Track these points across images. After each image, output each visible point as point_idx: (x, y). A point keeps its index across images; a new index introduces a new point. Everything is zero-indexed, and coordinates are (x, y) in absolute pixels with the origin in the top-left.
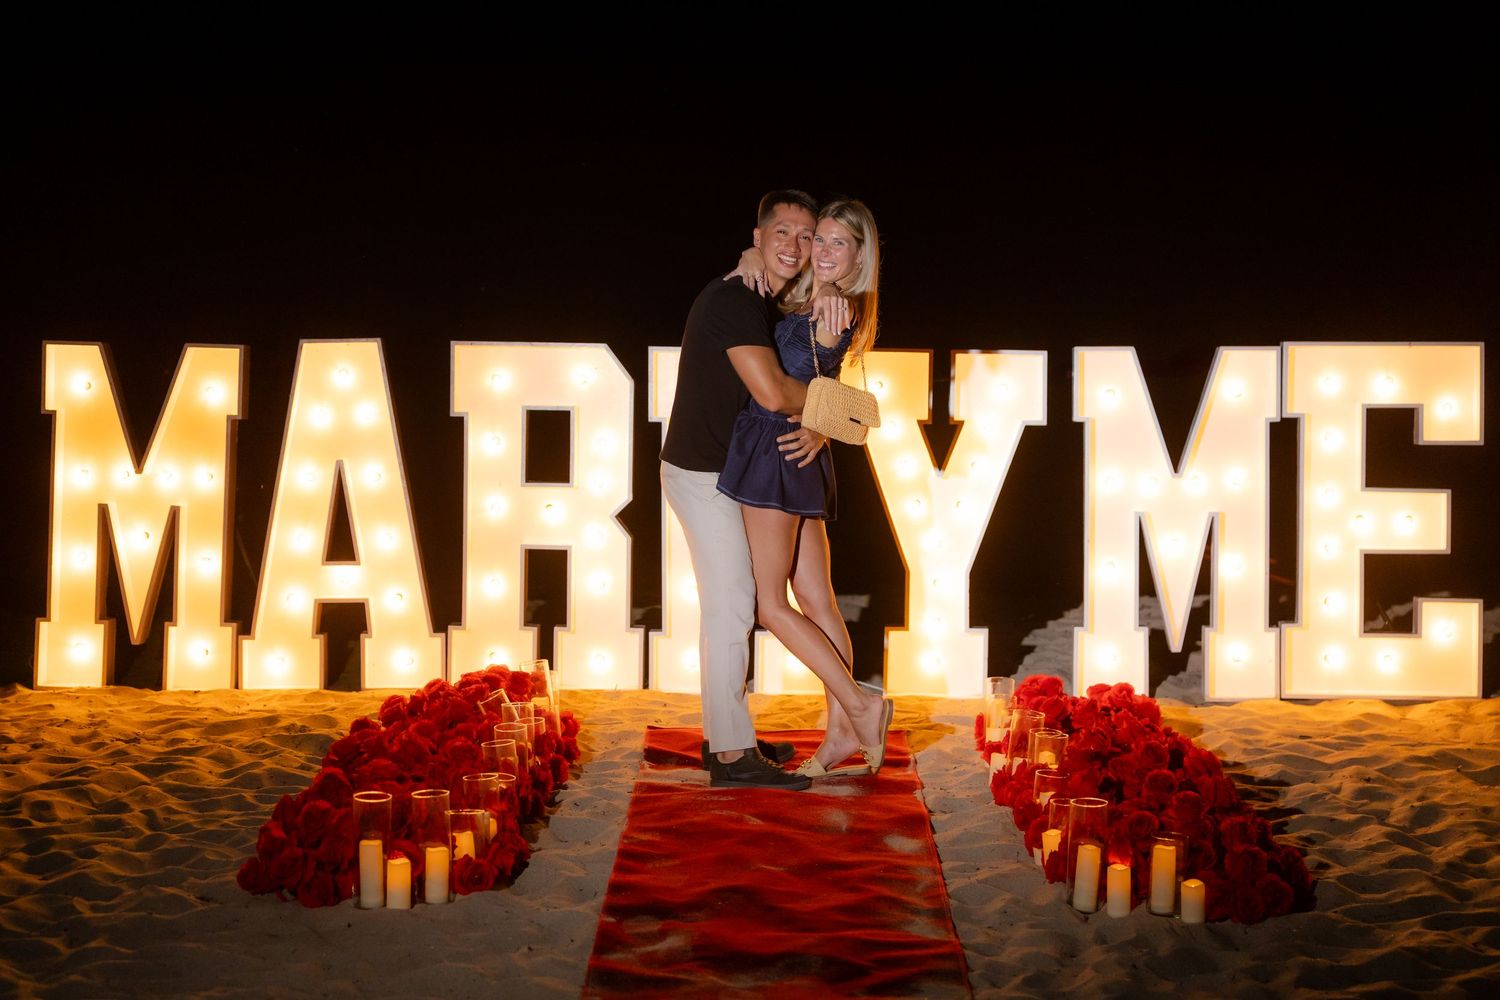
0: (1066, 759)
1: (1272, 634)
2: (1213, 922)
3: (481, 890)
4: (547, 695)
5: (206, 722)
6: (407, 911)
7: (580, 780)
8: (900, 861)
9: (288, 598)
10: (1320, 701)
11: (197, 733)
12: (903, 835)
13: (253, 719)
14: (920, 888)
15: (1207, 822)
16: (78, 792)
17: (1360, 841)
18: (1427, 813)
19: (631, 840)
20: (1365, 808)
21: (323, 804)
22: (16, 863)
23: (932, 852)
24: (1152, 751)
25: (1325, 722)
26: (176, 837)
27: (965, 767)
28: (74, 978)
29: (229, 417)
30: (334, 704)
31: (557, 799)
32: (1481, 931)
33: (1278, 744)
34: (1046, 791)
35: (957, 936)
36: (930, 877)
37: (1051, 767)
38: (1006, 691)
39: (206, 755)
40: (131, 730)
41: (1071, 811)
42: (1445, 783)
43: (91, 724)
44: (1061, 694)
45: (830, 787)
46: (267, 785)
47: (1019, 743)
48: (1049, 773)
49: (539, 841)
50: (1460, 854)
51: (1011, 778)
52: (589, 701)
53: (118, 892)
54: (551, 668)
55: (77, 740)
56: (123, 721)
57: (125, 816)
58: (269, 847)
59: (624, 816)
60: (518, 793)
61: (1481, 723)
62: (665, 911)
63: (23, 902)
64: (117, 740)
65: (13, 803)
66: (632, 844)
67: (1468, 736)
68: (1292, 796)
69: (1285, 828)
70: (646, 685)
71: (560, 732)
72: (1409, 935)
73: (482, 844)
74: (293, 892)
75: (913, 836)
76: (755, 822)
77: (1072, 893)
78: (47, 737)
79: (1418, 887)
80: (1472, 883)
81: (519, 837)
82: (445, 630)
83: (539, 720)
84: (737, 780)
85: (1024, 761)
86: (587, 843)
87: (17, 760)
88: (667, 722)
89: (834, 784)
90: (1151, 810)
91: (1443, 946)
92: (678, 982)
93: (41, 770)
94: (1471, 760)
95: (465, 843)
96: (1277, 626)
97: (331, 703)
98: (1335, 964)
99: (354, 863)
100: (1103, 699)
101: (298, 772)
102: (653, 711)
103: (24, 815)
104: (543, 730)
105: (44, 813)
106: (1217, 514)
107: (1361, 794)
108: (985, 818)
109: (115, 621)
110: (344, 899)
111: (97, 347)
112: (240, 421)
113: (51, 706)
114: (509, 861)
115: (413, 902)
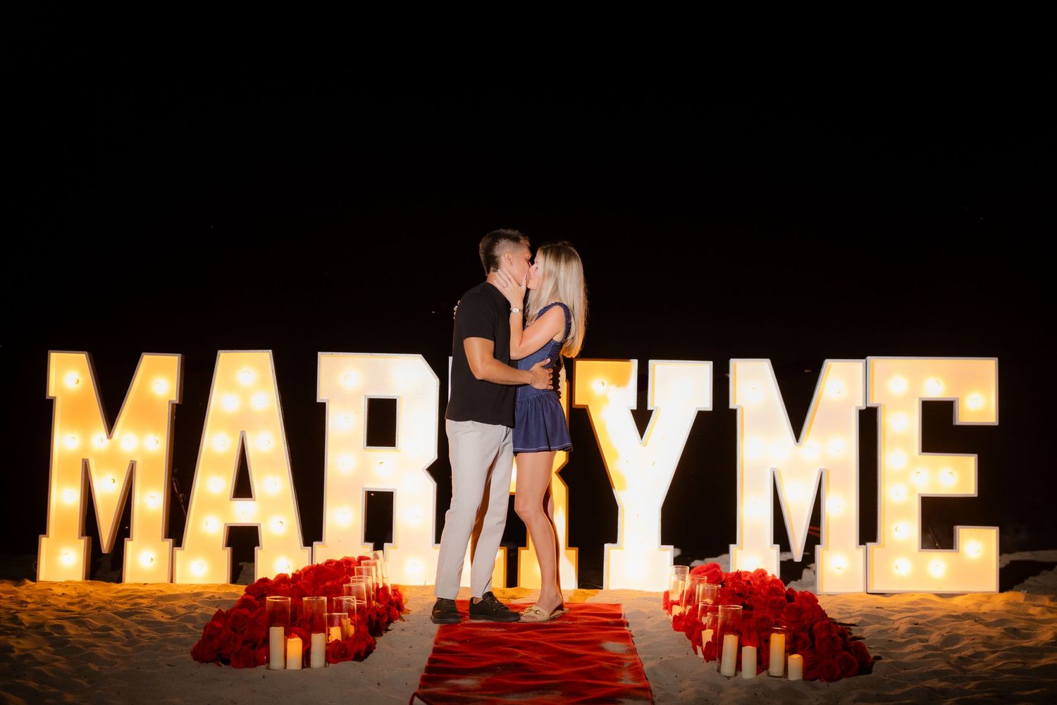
1: (862, 550)
2: (808, 680)
3: (346, 661)
5: (154, 596)
6: (299, 671)
7: (403, 622)
8: (612, 655)
9: (206, 524)
10: (894, 594)
12: (614, 642)
13: (186, 595)
14: (626, 666)
15: (806, 623)
16: (79, 621)
17: (907, 649)
18: (952, 640)
19: (441, 645)
20: (913, 637)
21: (244, 612)
22: (47, 651)
23: (633, 651)
25: (896, 603)
26: (147, 641)
27: (655, 617)
29: (170, 402)
31: (390, 627)
32: (974, 683)
33: (862, 610)
36: (632, 662)
39: (159, 609)
42: (966, 626)
43: (79, 596)
46: (200, 620)
48: (708, 605)
50: (970, 654)
51: (685, 616)
52: (407, 591)
53: (116, 662)
55: (69, 604)
57: (111, 633)
60: (367, 612)
61: (996, 603)
63: (56, 665)
64: (98, 603)
65: (39, 626)
67: (985, 608)
71: (391, 595)
74: (226, 661)
75: (620, 642)
77: (720, 666)
78: (52, 602)
80: (972, 666)
81: (368, 636)
82: (311, 545)
85: (693, 607)
86: (411, 647)
87: (35, 610)
90: (770, 615)
91: (948, 688)
93: (51, 614)
94: (983, 617)
96: (865, 544)
97: (236, 589)
99: (266, 641)
103: (47, 630)
104: (381, 587)
105: (60, 630)
106: (825, 469)
107: (910, 630)
108: (668, 637)
109: (91, 538)
110: (260, 665)
111: (84, 355)
112: (177, 404)
113: (50, 589)
114: (363, 647)
115: (303, 667)
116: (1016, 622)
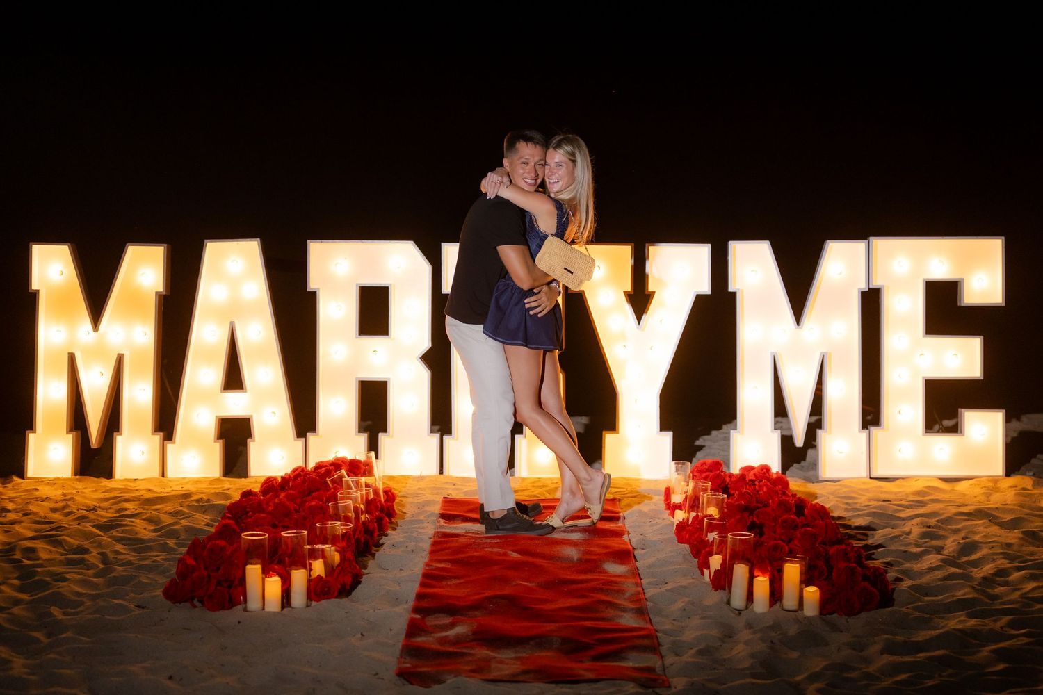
0: (726, 510)
1: (864, 434)
2: (825, 615)
3: (329, 598)
4: (374, 476)
5: (142, 497)
6: (278, 612)
7: (396, 531)
8: (613, 579)
9: (197, 416)
10: (897, 479)
11: (136, 505)
12: (615, 562)
13: (174, 495)
14: (627, 595)
15: (821, 549)
16: (54, 541)
17: (924, 564)
18: (969, 547)
19: (431, 568)
20: (928, 544)
21: (221, 543)
22: (12, 586)
23: (636, 573)
24: (784, 506)
25: (900, 492)
26: (121, 568)
27: (657, 520)
28: (52, 656)
29: (156, 293)
30: (229, 486)
31: (381, 542)
32: (1005, 620)
33: (869, 505)
34: (712, 531)
35: (652, 625)
36: (634, 589)
37: (715, 516)
38: (685, 470)
39: (143, 518)
40: (91, 503)
41: (729, 542)
42: (981, 529)
43: (64, 500)
44: (722, 471)
45: (566, 534)
46: (184, 536)
47: (693, 503)
48: (714, 520)
49: (368, 568)
50: (992, 572)
51: (688, 526)
52: (402, 483)
53: (82, 603)
54: (377, 458)
55: (54, 510)
56: (86, 498)
57: (86, 556)
58: (184, 570)
59: (426, 553)
60: (354, 535)
61: (1005, 492)
62: (453, 610)
63: (16, 610)
64: (81, 509)
65: (9, 549)
66: (432, 569)
67: (995, 500)
68: (877, 537)
69: (873, 556)
70: (441, 472)
71: (383, 500)
72: (957, 622)
73: (329, 568)
74: (201, 602)
75: (622, 563)
76: (515, 555)
77: (730, 597)
78: (34, 509)
79: (964, 592)
80: (999, 590)
81: (355, 564)
82: (305, 436)
83: (368, 490)
84: (503, 530)
85: (697, 515)
86: (402, 570)
87: (13, 523)
88: (455, 495)
89: (568, 532)
90: (783, 541)
91: (980, 628)
92: (463, 655)
93: (29, 529)
94: (997, 514)
95: (318, 567)
96: (867, 429)
97: (227, 485)
98: (907, 639)
99: (243, 580)
100: (750, 475)
101: (205, 528)
102: (447, 488)
103: (18, 556)
104: (371, 496)
105: (31, 555)
106: (826, 353)
107: (924, 535)
108: (671, 552)
109: (80, 432)
110: (236, 605)
111: (67, 247)
112: (164, 295)
113: (36, 489)
114: (348, 580)
115: (283, 607)
116: (1032, 522)
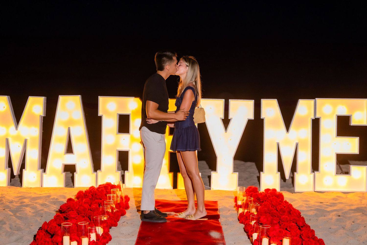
0: (259, 211)
5: (31, 197)
9: (55, 163)
10: (325, 192)
12: (215, 231)
13: (44, 196)
27: (232, 211)
29: (40, 116)
30: (66, 192)
33: (314, 205)
34: (254, 220)
37: (254, 213)
38: (243, 190)
42: (360, 217)
44: (257, 192)
47: (246, 206)
48: (254, 215)
52: (133, 191)
54: (123, 183)
56: (10, 196)
64: (7, 202)
82: (96, 171)
83: (117, 199)
94: (365, 210)
95: (93, 237)
96: (314, 172)
99: (62, 242)
100: (268, 193)
101: (53, 212)
106: (298, 143)
109: (10, 169)
111: (6, 97)
